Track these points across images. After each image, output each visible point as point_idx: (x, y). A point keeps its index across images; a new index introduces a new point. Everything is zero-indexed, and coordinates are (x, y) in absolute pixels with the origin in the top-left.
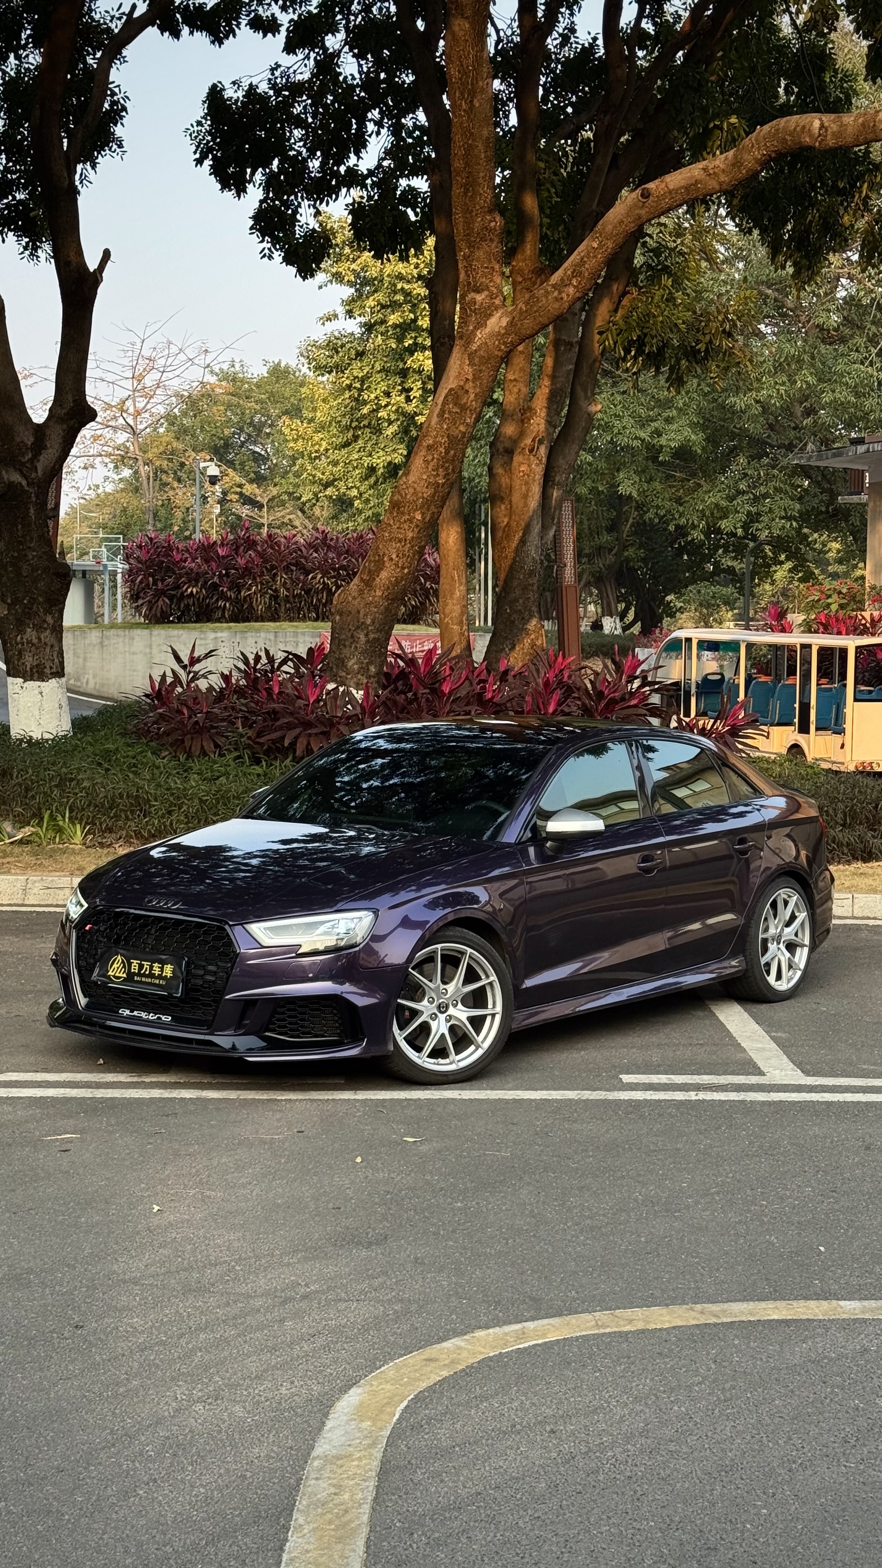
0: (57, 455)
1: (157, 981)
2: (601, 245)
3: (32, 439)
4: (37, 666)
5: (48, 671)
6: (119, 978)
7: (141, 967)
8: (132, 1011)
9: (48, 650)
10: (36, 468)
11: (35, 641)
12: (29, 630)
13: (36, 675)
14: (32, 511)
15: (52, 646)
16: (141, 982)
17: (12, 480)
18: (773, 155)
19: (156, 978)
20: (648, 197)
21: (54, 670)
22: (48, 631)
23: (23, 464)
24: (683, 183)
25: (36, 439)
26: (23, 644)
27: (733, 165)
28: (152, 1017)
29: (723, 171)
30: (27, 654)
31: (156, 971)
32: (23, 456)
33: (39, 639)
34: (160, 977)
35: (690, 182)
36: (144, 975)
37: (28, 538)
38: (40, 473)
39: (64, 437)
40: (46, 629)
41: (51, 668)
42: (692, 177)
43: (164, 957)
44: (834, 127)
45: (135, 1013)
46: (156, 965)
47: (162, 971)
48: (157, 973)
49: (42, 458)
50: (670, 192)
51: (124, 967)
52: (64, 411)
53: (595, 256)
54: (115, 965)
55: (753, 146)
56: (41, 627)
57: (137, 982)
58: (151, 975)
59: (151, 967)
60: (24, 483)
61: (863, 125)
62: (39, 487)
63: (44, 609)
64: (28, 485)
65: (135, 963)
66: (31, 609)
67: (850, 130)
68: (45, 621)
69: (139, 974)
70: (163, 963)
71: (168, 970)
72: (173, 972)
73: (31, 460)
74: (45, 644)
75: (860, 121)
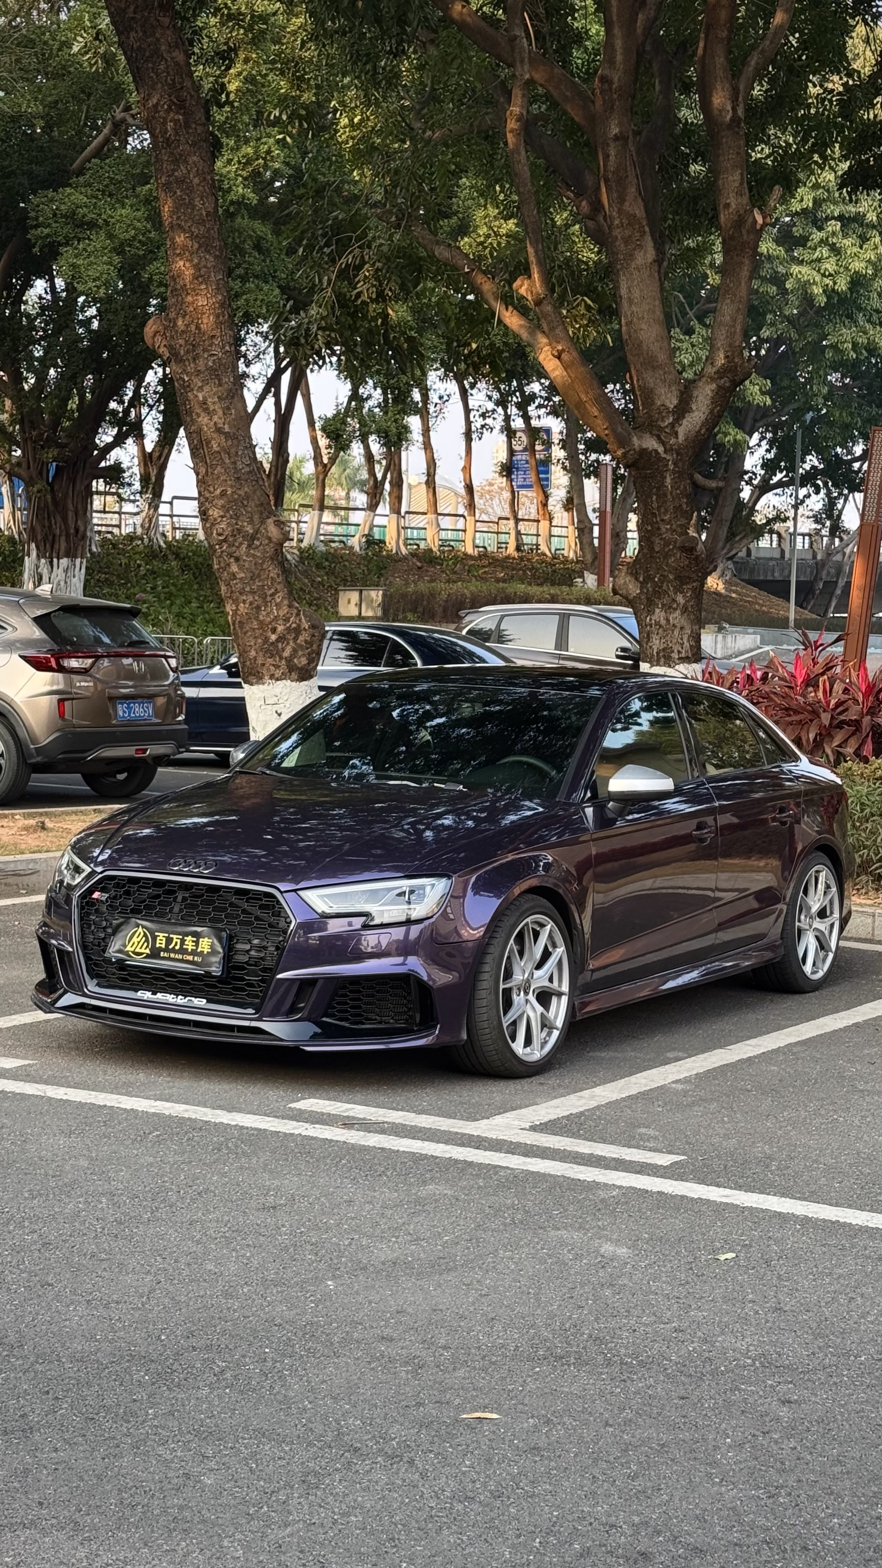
0: (703, 417)
1: (191, 958)
3: (675, 402)
4: (664, 649)
5: (675, 656)
6: (141, 954)
7: (169, 940)
8: (153, 994)
9: (676, 633)
10: (676, 433)
11: (663, 622)
12: (657, 611)
13: (662, 660)
14: (668, 480)
15: (682, 628)
16: (170, 959)
17: (644, 446)
21: (683, 655)
22: (678, 612)
23: (661, 429)
25: (681, 401)
26: (651, 626)
28: (181, 1000)
30: (655, 636)
31: (190, 946)
32: (663, 421)
33: (668, 620)
34: (194, 953)
37: (662, 510)
38: (681, 437)
39: (713, 398)
40: (675, 609)
41: (679, 652)
43: (198, 929)
45: (159, 996)
46: (190, 938)
47: (197, 946)
48: (190, 948)
49: (685, 422)
51: (147, 940)
52: (714, 369)
54: (135, 940)
56: (670, 607)
57: (164, 959)
58: (183, 951)
59: (183, 941)
60: (661, 449)
62: (678, 454)
63: (675, 587)
64: (665, 452)
65: (161, 937)
66: (661, 587)
68: (674, 601)
69: (167, 950)
70: (197, 936)
71: (205, 945)
72: (211, 946)
73: (672, 425)
74: (674, 625)
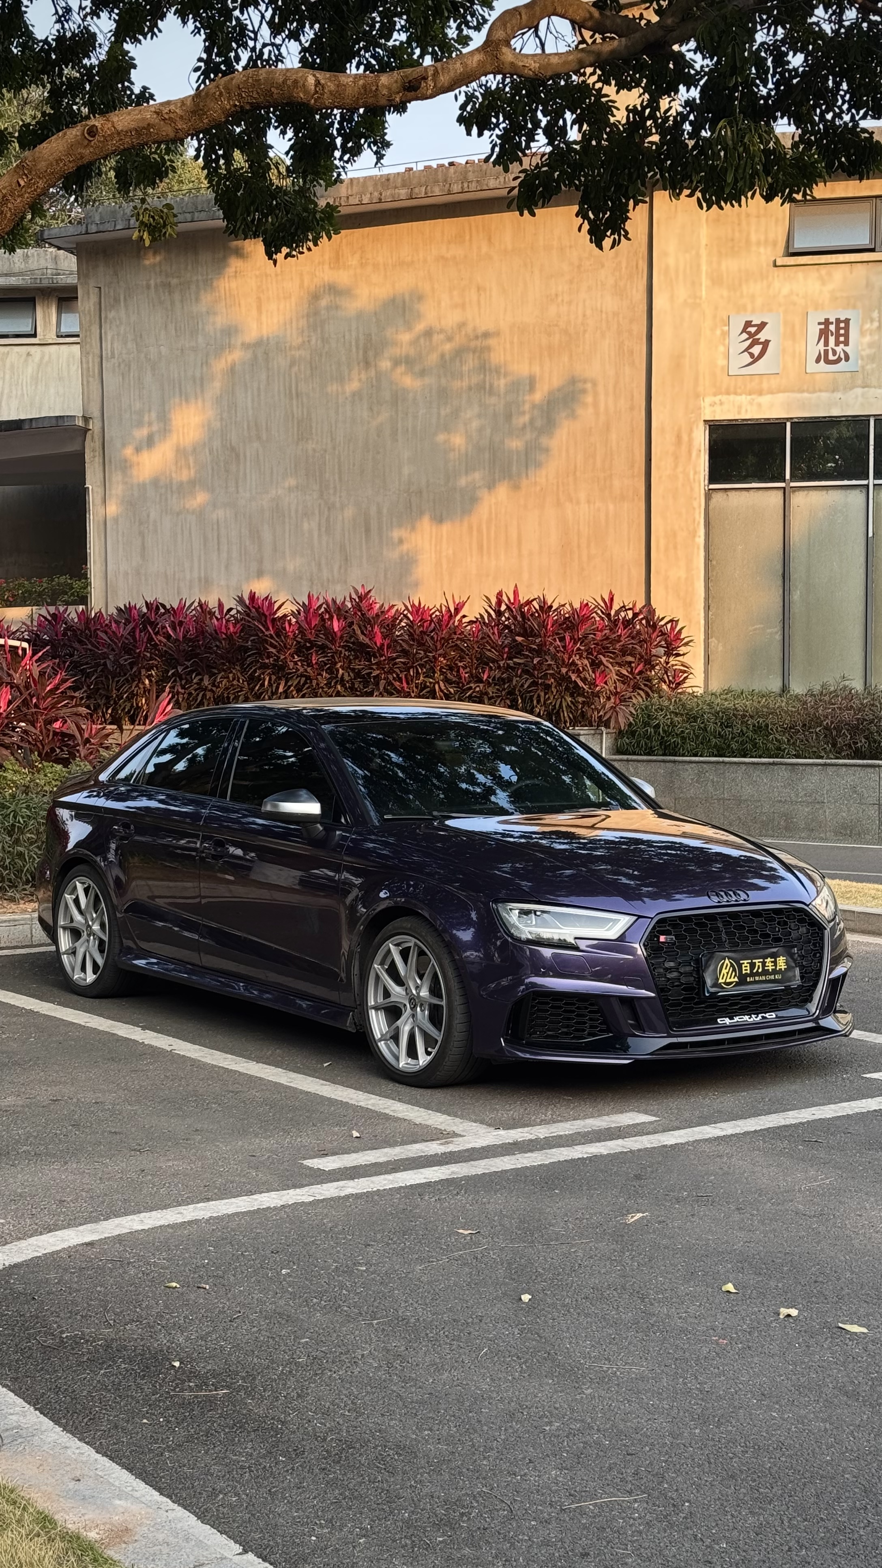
1: (772, 977)
2: (29, 185)
6: (731, 983)
7: (752, 965)
8: (731, 1018)
16: (755, 982)
18: (248, 107)
19: (770, 974)
20: (94, 136)
24: (133, 125)
27: (194, 112)
28: (754, 1019)
29: (181, 117)
31: (770, 966)
34: (775, 972)
35: (141, 125)
36: (758, 974)
42: (144, 119)
43: (775, 950)
44: (331, 86)
45: (736, 1019)
46: (769, 960)
47: (776, 965)
48: (770, 968)
50: (119, 133)
51: (734, 970)
53: (21, 196)
54: (724, 971)
55: (221, 94)
57: (751, 983)
58: (765, 972)
59: (764, 964)
61: (364, 86)
65: (746, 963)
67: (349, 91)
69: (752, 974)
70: (774, 956)
71: (782, 963)
72: (787, 963)
75: (361, 82)
